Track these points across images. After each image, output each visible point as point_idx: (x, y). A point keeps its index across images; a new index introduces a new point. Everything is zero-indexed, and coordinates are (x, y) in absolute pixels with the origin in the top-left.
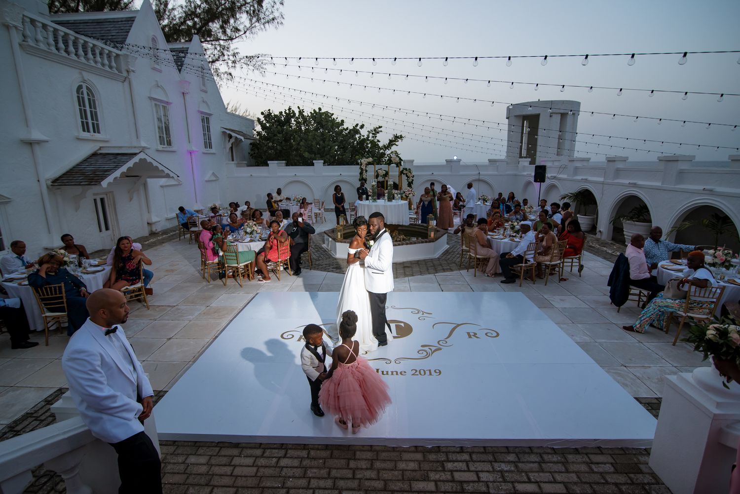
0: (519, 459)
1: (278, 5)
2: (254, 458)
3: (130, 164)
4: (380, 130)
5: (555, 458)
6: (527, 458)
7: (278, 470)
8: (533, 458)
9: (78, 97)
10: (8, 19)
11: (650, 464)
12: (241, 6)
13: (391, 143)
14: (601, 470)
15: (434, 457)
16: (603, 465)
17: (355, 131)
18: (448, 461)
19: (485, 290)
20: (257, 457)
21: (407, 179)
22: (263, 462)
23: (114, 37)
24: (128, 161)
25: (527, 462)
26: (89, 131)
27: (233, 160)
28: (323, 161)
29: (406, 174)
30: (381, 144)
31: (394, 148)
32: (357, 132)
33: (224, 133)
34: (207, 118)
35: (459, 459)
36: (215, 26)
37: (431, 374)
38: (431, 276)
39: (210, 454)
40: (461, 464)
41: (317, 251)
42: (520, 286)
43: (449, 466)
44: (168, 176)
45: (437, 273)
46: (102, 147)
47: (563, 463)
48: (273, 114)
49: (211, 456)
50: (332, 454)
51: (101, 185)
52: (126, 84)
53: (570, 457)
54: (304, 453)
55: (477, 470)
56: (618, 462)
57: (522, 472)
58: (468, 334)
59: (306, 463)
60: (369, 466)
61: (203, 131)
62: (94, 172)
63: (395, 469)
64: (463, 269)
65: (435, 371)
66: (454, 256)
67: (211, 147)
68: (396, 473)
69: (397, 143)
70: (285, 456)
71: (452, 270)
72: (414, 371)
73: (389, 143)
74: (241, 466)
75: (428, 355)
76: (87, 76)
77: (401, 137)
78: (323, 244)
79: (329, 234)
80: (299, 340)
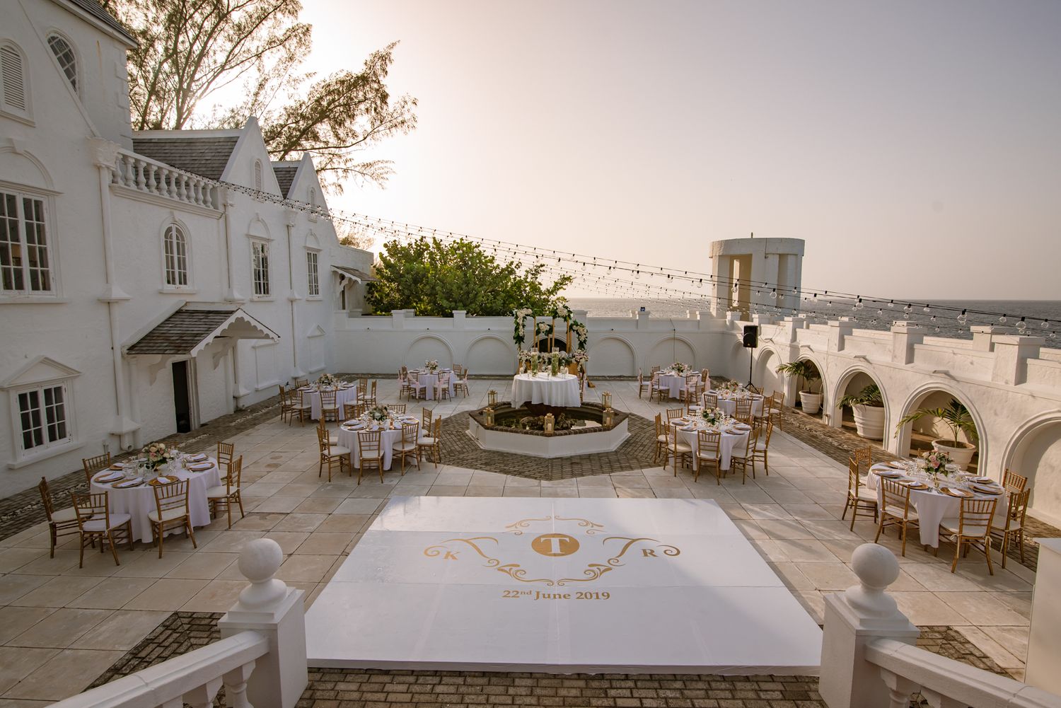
0: (685, 686)
1: (410, 105)
2: (407, 685)
3: (225, 325)
4: (541, 269)
5: (723, 685)
6: (694, 685)
7: (433, 696)
8: (701, 685)
9: (166, 242)
10: (101, 160)
11: (820, 691)
12: (359, 102)
13: (557, 286)
14: (769, 697)
15: (598, 684)
16: (772, 693)
17: (509, 271)
18: (612, 688)
19: (671, 496)
20: (410, 684)
21: (578, 338)
22: (417, 688)
23: (209, 162)
24: (223, 322)
25: (694, 689)
26: (174, 283)
27: (344, 308)
28: (465, 312)
29: (577, 331)
30: (543, 288)
31: (560, 293)
32: (512, 272)
33: (335, 272)
34: (315, 256)
35: (623, 686)
37: (598, 598)
38: (606, 476)
39: (359, 681)
40: (624, 691)
41: (459, 440)
43: (612, 693)
44: (267, 337)
45: (612, 472)
46: (189, 302)
47: (731, 691)
48: (399, 246)
49: (361, 683)
50: (489, 680)
51: (190, 354)
52: (222, 220)
53: (739, 685)
54: (460, 681)
55: (641, 696)
56: (788, 689)
57: (687, 698)
59: (463, 689)
60: (529, 693)
61: (309, 272)
62: (181, 336)
63: (556, 695)
64: (646, 466)
65: (603, 594)
66: (635, 449)
67: (317, 292)
68: (557, 699)
69: (564, 287)
70: (440, 684)
71: (632, 469)
72: (579, 594)
73: (555, 287)
74: (395, 692)
75: (596, 576)
76: (179, 216)
77: (569, 279)
78: (468, 428)
79: (476, 418)
80: (446, 557)
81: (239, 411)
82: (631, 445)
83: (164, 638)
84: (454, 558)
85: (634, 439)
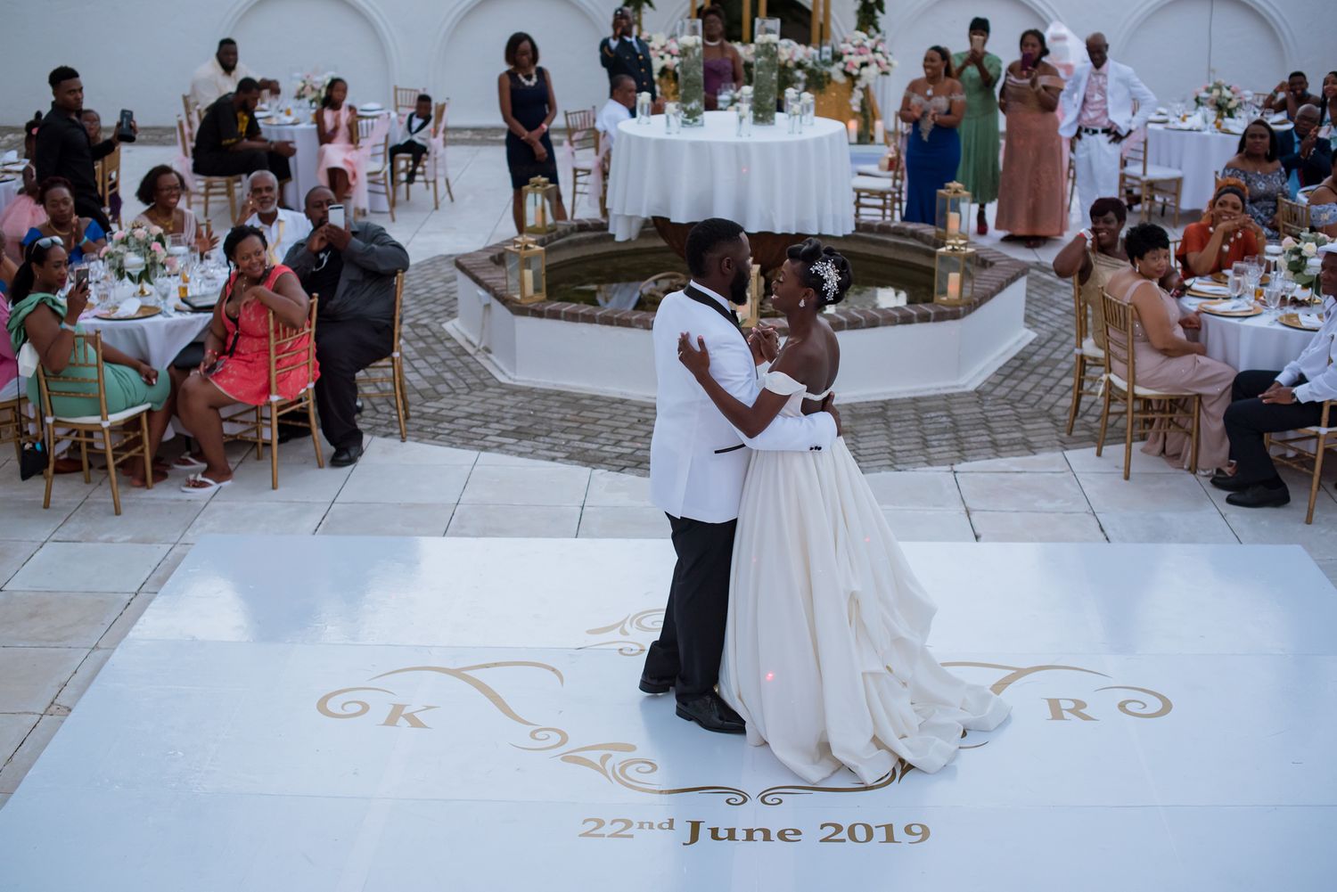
19: (1159, 535)
37: (890, 838)
38: (939, 473)
41: (422, 354)
42: (1309, 521)
45: (963, 459)
58: (1054, 705)
64: (1079, 442)
65: (908, 830)
66: (1049, 382)
71: (1030, 448)
72: (830, 830)
75: (887, 780)
78: (451, 314)
79: (482, 276)
80: (391, 721)
82: (1031, 373)
84: (415, 722)
85: (1045, 352)
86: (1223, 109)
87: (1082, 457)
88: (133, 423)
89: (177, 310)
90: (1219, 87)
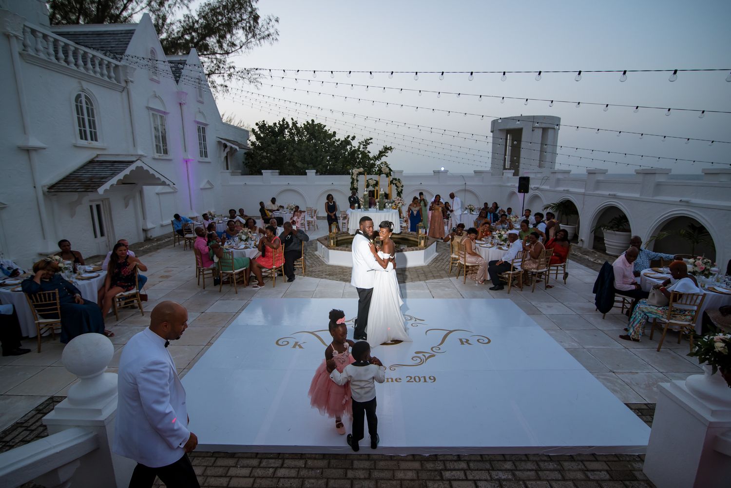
0: (516, 467)
1: (273, 22)
2: (251, 469)
3: (127, 171)
4: (370, 141)
5: (552, 466)
6: (523, 466)
7: (275, 480)
8: (530, 466)
9: (77, 106)
10: (9, 29)
11: (644, 471)
12: (238, 22)
13: (382, 154)
14: (597, 478)
15: (432, 465)
16: (599, 473)
17: (346, 142)
18: (446, 470)
19: (475, 297)
20: (253, 467)
21: (397, 189)
22: (260, 473)
23: (114, 49)
24: (124, 169)
25: (524, 470)
26: (86, 139)
27: (228, 169)
28: (315, 171)
29: (396, 184)
30: (371, 155)
31: (383, 159)
32: (349, 143)
33: (219, 142)
34: (203, 129)
35: (456, 467)
36: (212, 41)
37: (425, 381)
38: (422, 283)
39: (205, 464)
40: (458, 473)
41: (310, 258)
42: (509, 293)
43: (447, 475)
44: (164, 184)
45: (427, 280)
46: (99, 155)
47: (559, 471)
48: (267, 125)
49: (207, 466)
50: (329, 463)
51: (97, 192)
52: (125, 93)
53: (566, 465)
54: (301, 463)
55: (475, 478)
56: (613, 469)
57: (520, 480)
58: (461, 340)
59: (304, 473)
60: (367, 476)
61: (199, 140)
62: (91, 179)
63: (393, 478)
64: (452, 276)
65: (430, 378)
66: (443, 263)
67: (206, 156)
68: (394, 482)
69: (386, 154)
70: (282, 467)
71: (442, 277)
72: (409, 378)
73: (379, 154)
74: (237, 477)
75: (422, 362)
76: (85, 85)
77: (390, 149)
78: (316, 250)
79: (322, 242)
80: (294, 347)
81: (148, 240)
82: (439, 261)
83: (33, 422)
84: (300, 347)
85: (441, 257)
86: (471, 210)
87: (453, 279)
88: (242, 272)
89: (253, 247)
90: (470, 205)
